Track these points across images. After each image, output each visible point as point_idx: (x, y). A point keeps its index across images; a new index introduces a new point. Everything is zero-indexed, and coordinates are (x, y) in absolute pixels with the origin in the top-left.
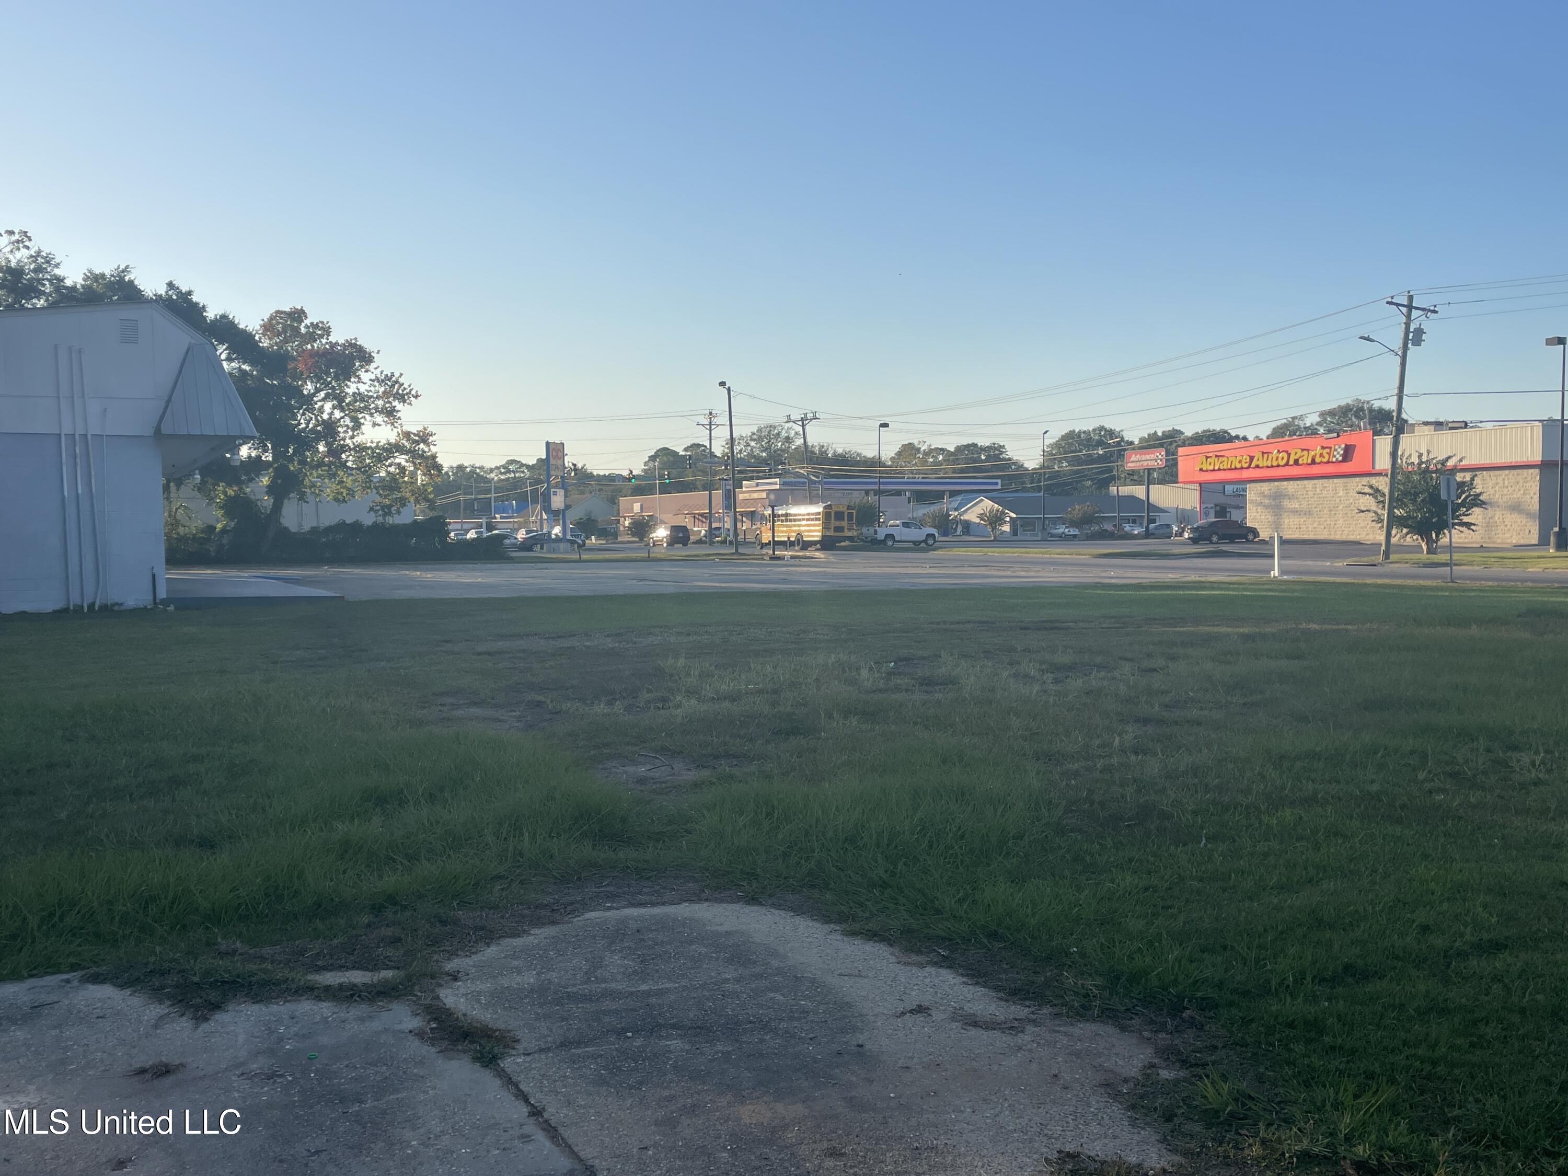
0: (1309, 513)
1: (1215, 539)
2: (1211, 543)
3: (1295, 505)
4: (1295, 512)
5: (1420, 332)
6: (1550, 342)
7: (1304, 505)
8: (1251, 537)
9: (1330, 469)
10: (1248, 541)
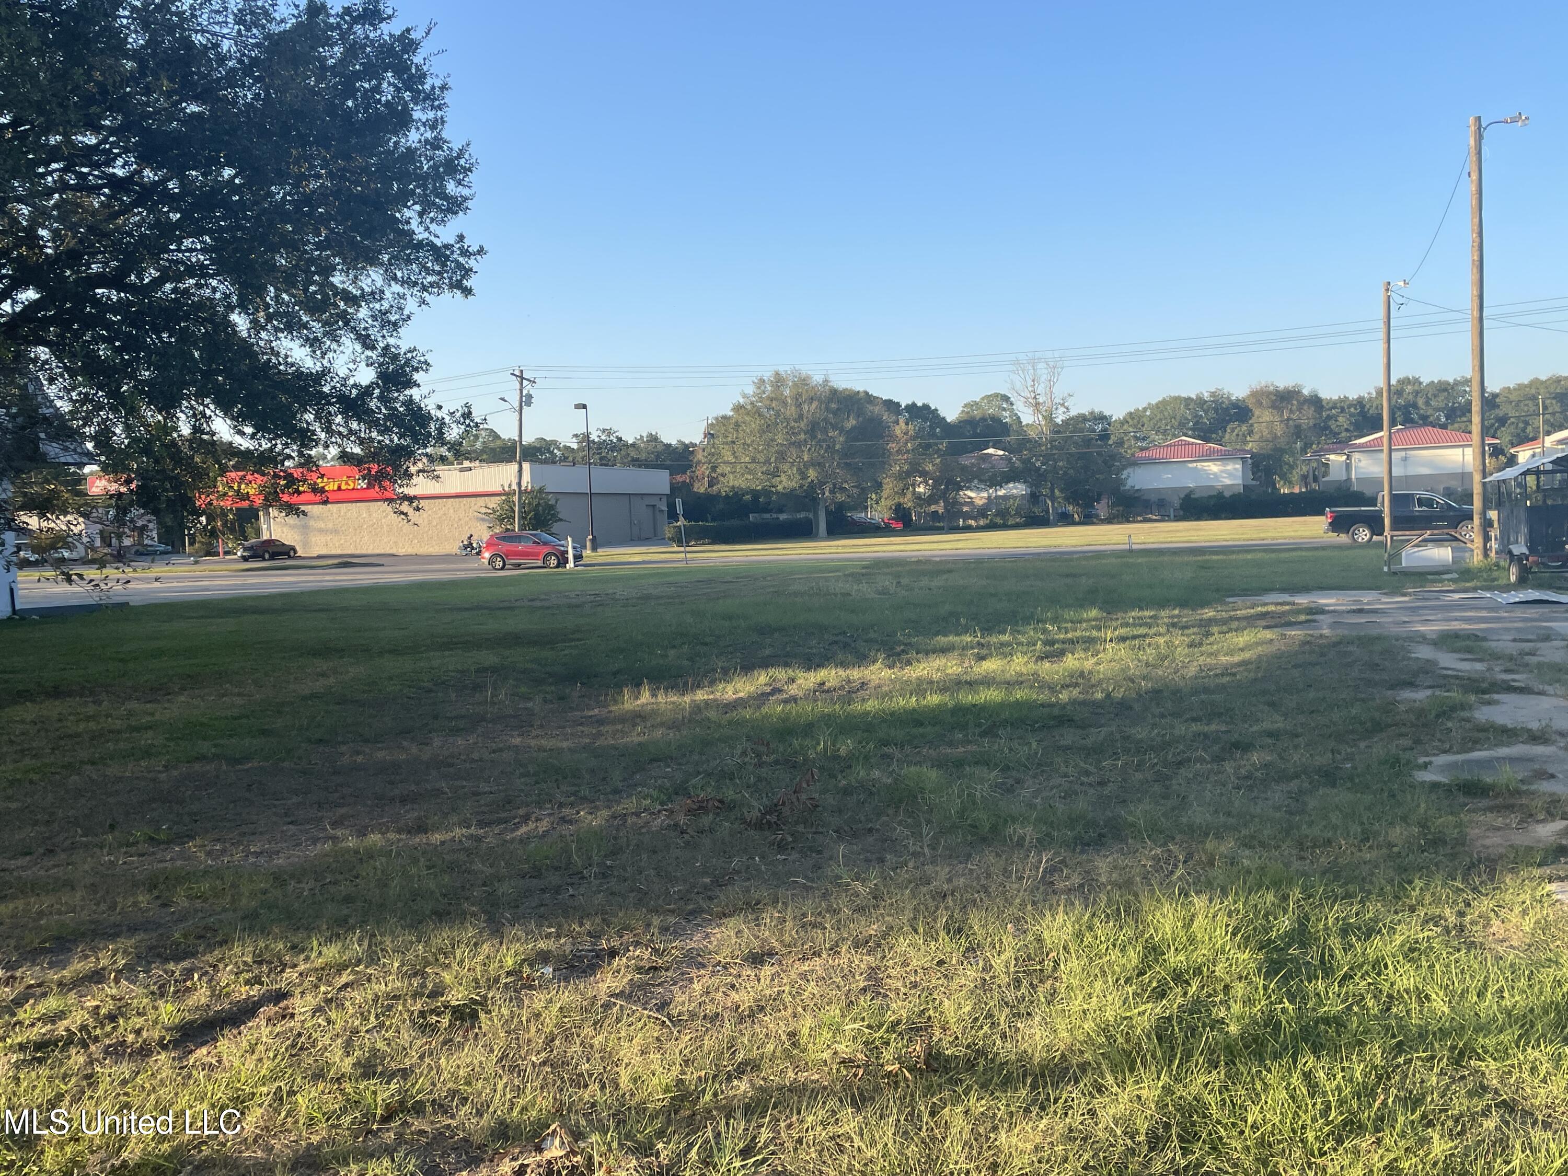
0: (336, 532)
1: (267, 556)
2: (264, 559)
3: (321, 525)
4: (321, 531)
5: (530, 397)
6: (578, 406)
7: (330, 525)
8: (292, 554)
9: (355, 495)
10: (290, 557)
